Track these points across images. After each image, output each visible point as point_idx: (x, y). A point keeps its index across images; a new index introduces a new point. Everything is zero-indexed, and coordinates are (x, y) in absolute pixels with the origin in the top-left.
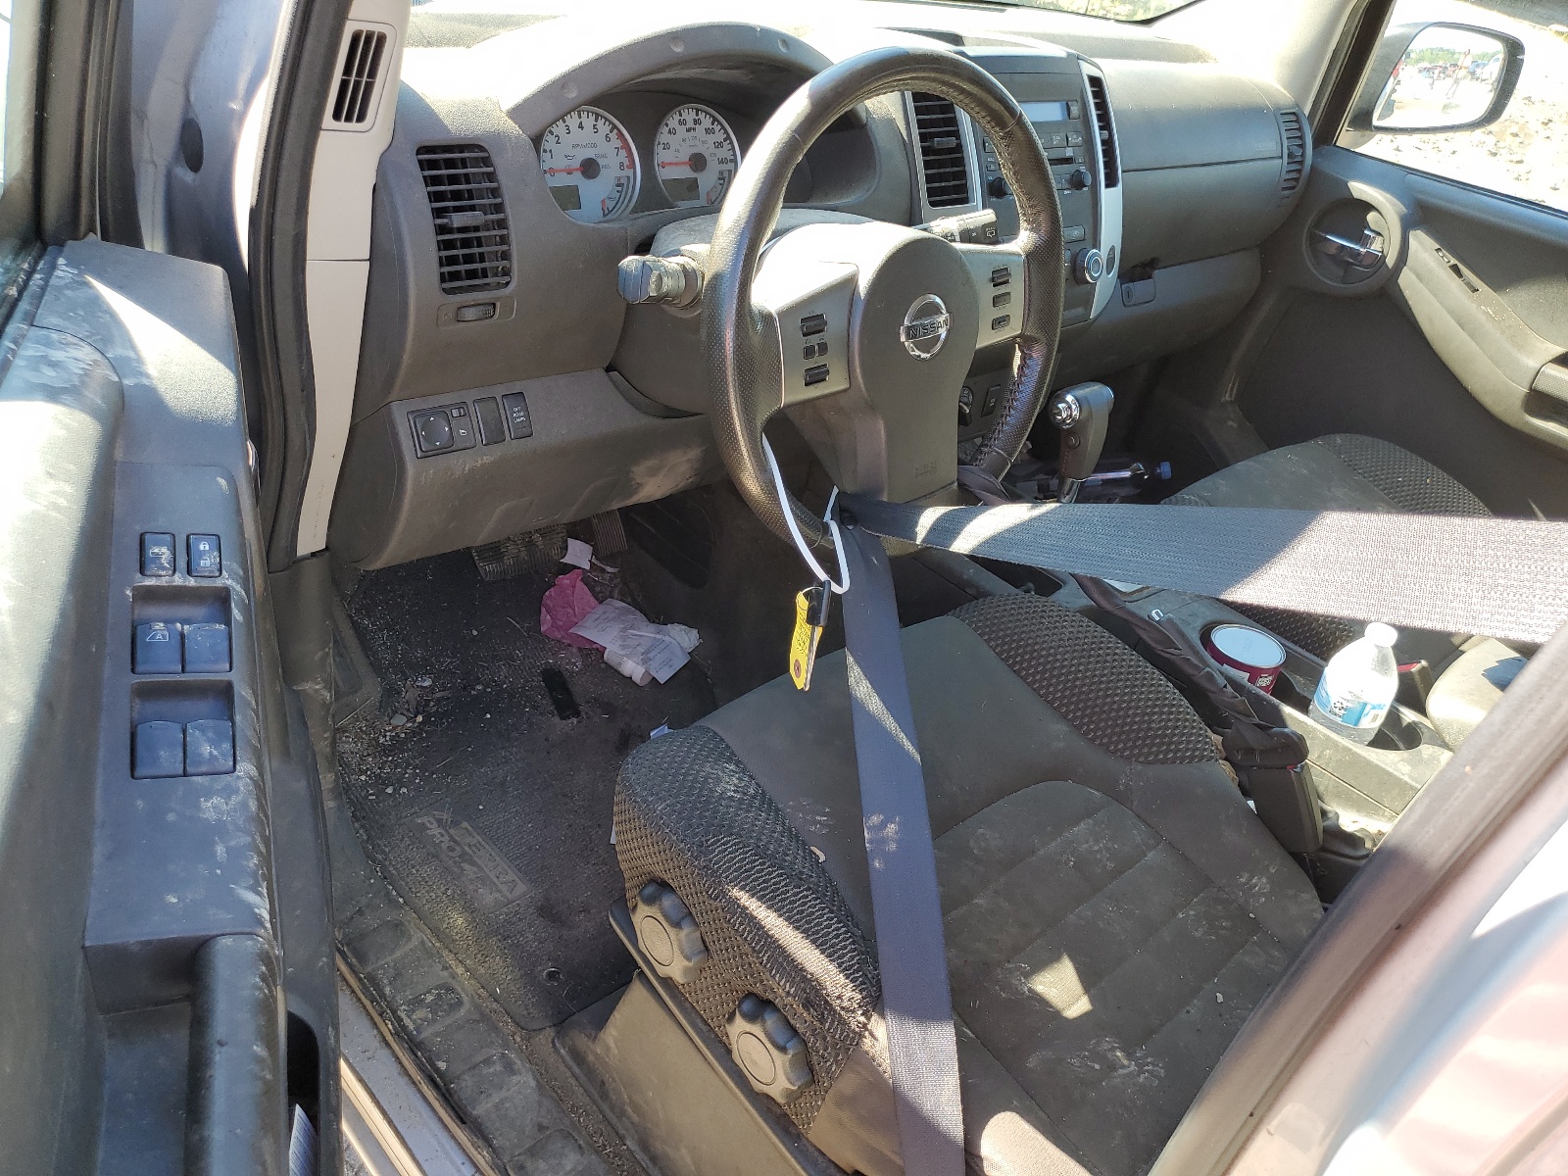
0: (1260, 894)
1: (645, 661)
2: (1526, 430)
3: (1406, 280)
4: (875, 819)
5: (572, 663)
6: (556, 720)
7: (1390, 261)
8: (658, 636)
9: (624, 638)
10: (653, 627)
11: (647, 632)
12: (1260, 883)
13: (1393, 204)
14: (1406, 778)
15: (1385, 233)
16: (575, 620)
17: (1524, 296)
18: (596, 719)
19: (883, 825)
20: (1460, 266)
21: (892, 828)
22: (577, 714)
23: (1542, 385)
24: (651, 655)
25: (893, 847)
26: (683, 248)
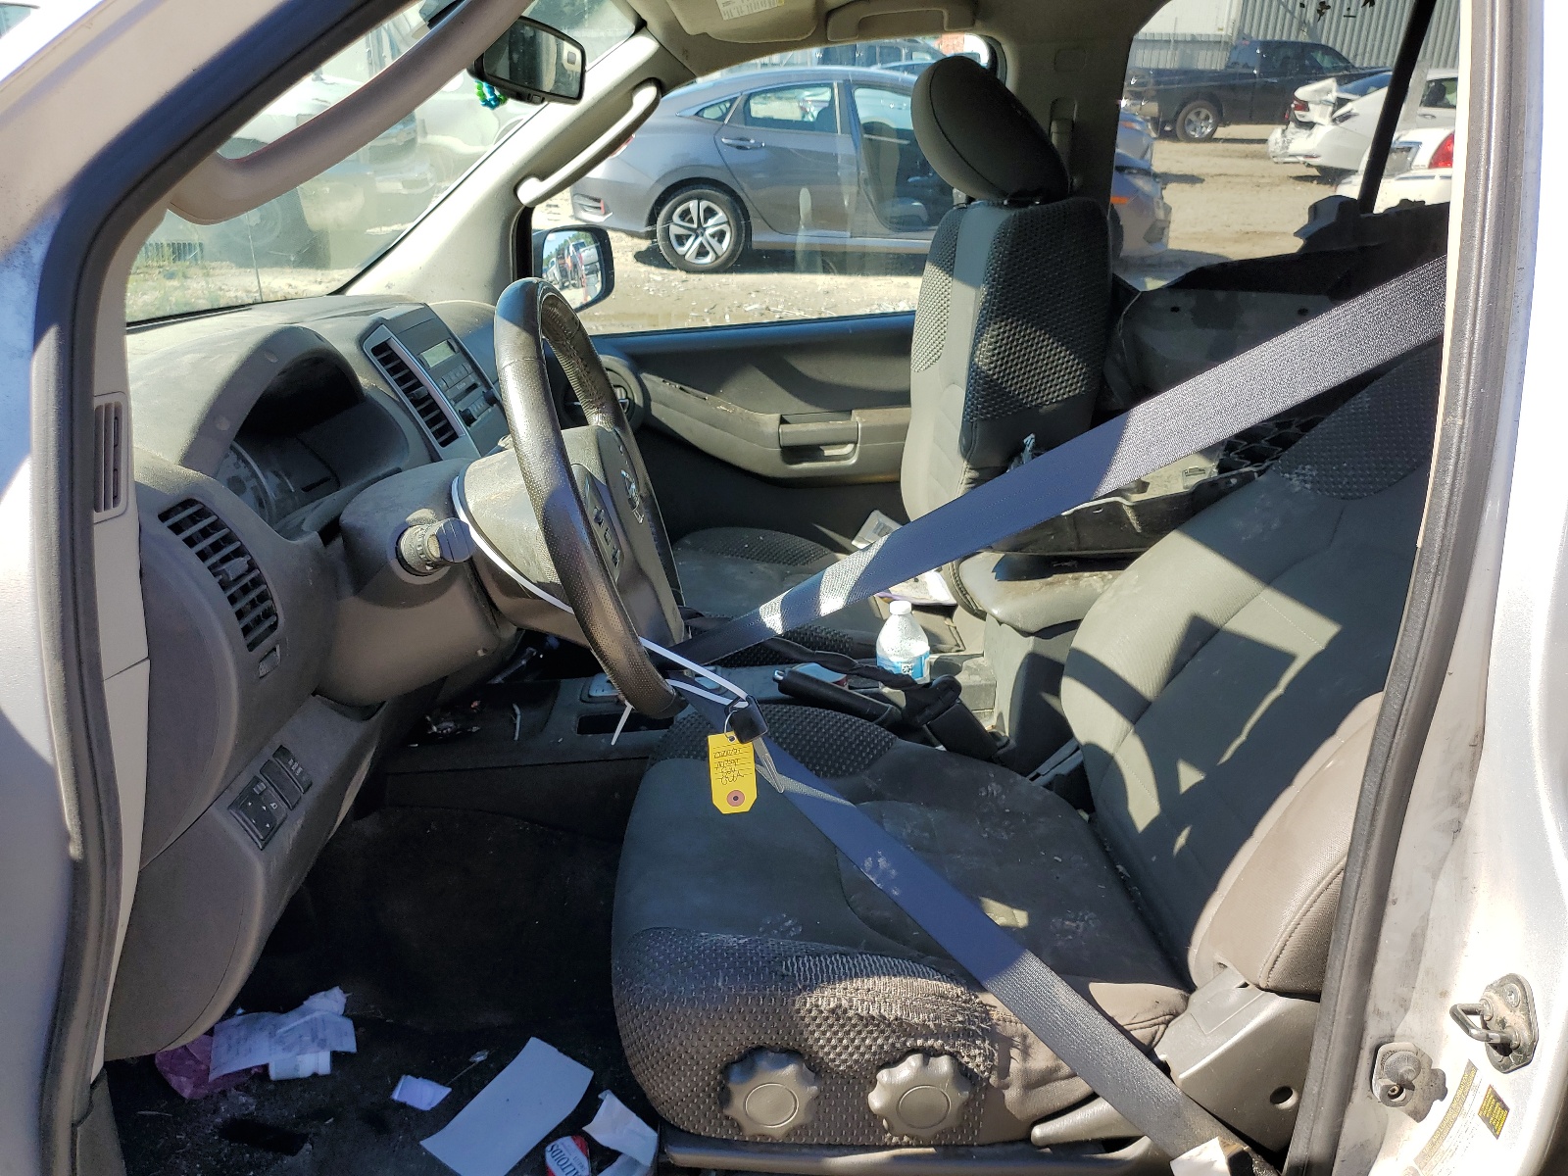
0: (999, 795)
1: (322, 1044)
2: (792, 475)
3: (657, 410)
4: (868, 863)
5: (244, 1103)
6: (288, 1160)
7: (638, 400)
8: (308, 1018)
9: (281, 1041)
10: (292, 1015)
11: (293, 1021)
12: (994, 788)
13: (617, 362)
14: (983, 682)
15: (624, 384)
16: (203, 1067)
17: (734, 387)
18: (323, 1131)
19: (876, 865)
20: (683, 387)
21: (882, 861)
22: (304, 1138)
23: (787, 441)
24: (320, 1036)
25: (893, 872)
26: (409, 518)
